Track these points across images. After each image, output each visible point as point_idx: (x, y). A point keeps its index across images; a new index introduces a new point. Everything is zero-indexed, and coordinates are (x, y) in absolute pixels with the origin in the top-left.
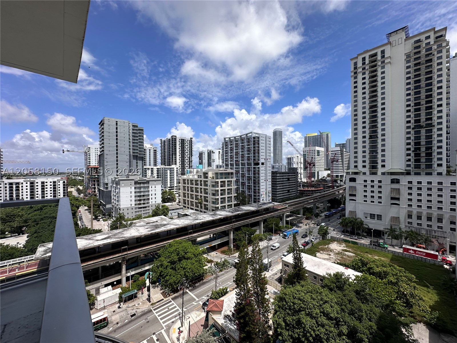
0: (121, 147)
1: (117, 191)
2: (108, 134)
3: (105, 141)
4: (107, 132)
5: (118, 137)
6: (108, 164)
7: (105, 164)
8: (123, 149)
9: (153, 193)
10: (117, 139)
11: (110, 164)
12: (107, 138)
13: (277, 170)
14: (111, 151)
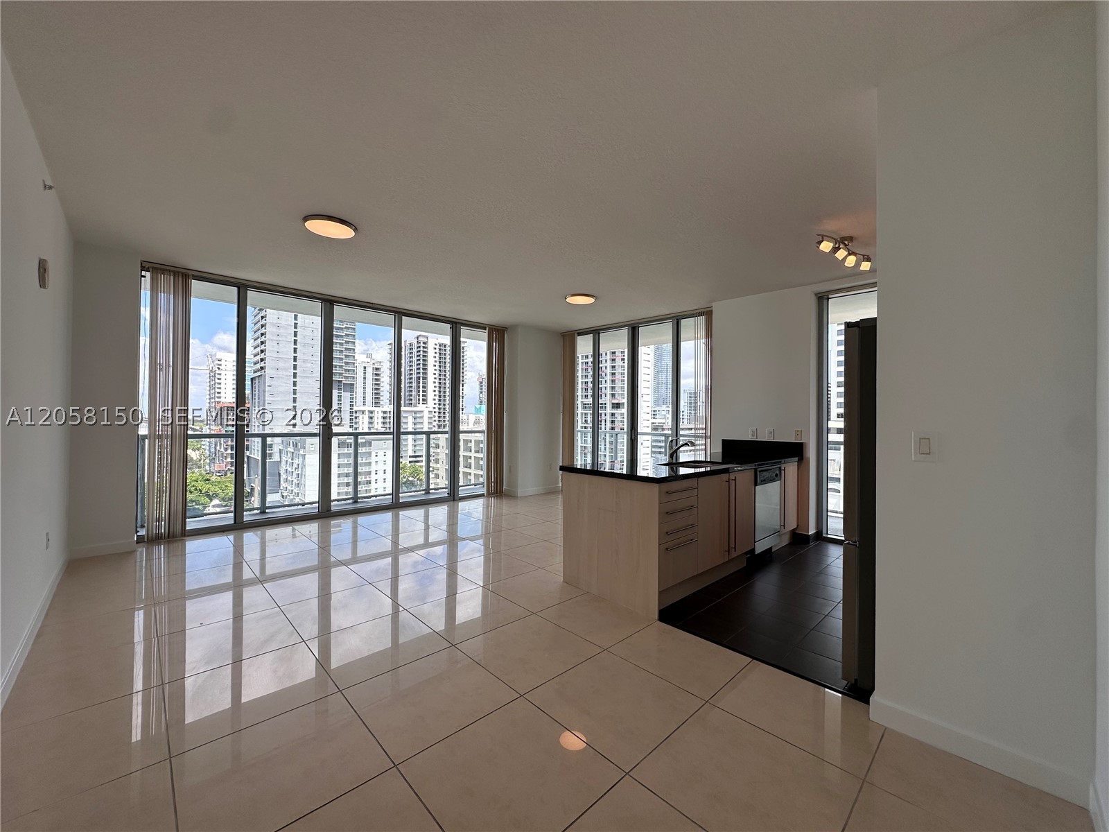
0: (305, 361)
1: (296, 461)
2: (275, 330)
3: (269, 346)
4: (273, 324)
5: (298, 338)
6: (275, 399)
7: (268, 398)
8: (309, 365)
9: (380, 467)
10: (295, 342)
11: (279, 399)
12: (272, 340)
13: (663, 421)
14: (282, 369)
